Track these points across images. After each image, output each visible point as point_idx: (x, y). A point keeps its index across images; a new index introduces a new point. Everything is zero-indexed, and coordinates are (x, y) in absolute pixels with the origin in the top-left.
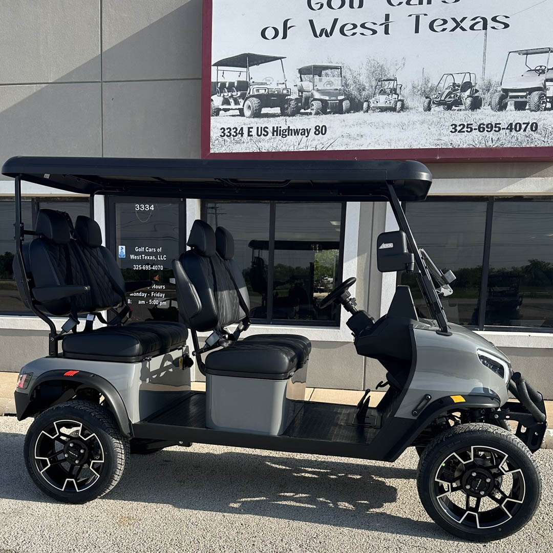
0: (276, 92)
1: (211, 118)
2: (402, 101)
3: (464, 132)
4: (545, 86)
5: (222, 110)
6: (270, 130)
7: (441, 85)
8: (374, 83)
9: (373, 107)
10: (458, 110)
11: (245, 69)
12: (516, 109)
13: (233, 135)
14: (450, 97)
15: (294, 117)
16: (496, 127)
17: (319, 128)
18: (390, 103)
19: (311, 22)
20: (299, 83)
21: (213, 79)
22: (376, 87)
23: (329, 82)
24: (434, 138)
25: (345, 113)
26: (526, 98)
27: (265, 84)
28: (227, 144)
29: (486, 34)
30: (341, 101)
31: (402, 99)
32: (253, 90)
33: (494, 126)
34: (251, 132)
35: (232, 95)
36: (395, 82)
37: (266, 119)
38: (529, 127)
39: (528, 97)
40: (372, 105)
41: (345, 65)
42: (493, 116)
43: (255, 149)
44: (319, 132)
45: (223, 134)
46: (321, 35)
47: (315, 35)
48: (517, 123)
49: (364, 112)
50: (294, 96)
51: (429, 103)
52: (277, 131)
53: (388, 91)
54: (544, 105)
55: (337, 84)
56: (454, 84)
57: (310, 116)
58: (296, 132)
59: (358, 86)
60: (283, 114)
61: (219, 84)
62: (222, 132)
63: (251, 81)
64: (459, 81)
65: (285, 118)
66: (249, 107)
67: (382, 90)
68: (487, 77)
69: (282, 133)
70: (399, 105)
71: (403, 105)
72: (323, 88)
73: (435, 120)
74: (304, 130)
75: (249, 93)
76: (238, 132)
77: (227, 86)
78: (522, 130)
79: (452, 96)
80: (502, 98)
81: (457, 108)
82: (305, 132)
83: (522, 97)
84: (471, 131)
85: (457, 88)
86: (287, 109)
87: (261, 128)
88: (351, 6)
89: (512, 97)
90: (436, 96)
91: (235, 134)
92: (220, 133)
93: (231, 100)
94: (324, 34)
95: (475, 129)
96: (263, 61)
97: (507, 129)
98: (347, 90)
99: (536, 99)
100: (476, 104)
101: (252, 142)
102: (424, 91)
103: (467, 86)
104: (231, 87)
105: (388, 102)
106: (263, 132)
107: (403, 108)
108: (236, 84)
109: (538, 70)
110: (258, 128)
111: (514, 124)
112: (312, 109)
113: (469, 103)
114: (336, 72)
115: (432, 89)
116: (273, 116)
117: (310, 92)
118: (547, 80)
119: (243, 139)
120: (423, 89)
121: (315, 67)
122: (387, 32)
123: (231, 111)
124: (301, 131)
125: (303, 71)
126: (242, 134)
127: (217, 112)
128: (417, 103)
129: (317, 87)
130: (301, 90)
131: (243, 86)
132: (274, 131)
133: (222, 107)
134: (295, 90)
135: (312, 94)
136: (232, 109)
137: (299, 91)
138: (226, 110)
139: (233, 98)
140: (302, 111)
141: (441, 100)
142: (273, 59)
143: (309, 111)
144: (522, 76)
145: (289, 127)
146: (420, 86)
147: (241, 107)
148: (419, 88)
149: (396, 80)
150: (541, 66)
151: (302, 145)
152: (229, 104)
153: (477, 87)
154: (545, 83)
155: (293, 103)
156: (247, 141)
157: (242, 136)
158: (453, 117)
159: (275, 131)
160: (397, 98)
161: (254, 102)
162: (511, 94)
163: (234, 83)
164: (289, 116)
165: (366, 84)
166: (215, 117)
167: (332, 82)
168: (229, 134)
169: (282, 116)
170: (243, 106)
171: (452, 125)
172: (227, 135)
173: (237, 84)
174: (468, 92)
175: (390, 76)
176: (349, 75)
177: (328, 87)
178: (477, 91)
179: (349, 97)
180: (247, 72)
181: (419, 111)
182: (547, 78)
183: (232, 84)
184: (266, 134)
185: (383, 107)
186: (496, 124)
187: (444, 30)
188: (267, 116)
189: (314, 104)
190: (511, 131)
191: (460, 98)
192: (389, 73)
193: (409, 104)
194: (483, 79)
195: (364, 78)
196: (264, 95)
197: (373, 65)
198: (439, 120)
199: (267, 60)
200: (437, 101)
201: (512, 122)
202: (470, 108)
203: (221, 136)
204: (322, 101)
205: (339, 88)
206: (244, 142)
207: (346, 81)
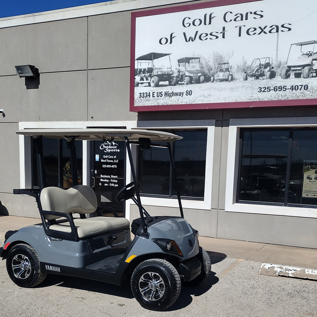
0: (167, 73)
1: (135, 88)
2: (232, 75)
3: (266, 91)
4: (312, 63)
6: (163, 93)
7: (253, 65)
8: (217, 66)
9: (216, 79)
10: (262, 79)
11: (151, 61)
12: (295, 77)
13: (145, 97)
14: (258, 72)
15: (175, 86)
16: (284, 88)
19: (184, 34)
20: (178, 68)
21: (136, 68)
22: (218, 68)
23: (193, 66)
24: (249, 96)
25: (201, 83)
26: (301, 70)
27: (161, 68)
28: (142, 101)
29: (278, 35)
30: (200, 77)
32: (155, 72)
34: (154, 95)
35: (145, 75)
36: (228, 64)
37: (161, 88)
38: (303, 87)
40: (216, 78)
41: (202, 57)
42: (282, 81)
43: (156, 104)
44: (188, 93)
46: (189, 41)
47: (187, 41)
48: (296, 86)
49: (212, 82)
50: (175, 75)
51: (247, 76)
52: (167, 94)
53: (224, 70)
54: (312, 74)
55: (197, 67)
56: (260, 64)
57: (183, 85)
58: (177, 94)
59: (208, 68)
61: (139, 70)
62: (140, 95)
63: (154, 67)
64: (263, 62)
65: (171, 86)
67: (221, 70)
68: (279, 59)
69: (169, 95)
70: (230, 77)
71: (232, 77)
72: (190, 70)
73: (249, 85)
75: (153, 74)
76: (147, 95)
77: (142, 70)
78: (299, 89)
79: (259, 71)
80: (287, 71)
81: (262, 78)
82: (181, 94)
83: (299, 70)
84: (270, 91)
85: (262, 66)
86: (172, 81)
87: (159, 92)
88: (205, 24)
89: (293, 71)
90: (250, 72)
93: (145, 78)
94: (191, 40)
95: (272, 90)
96: (160, 56)
97: (290, 89)
98: (203, 70)
99: (307, 71)
100: (273, 75)
101: (155, 100)
102: (244, 69)
103: (267, 65)
105: (224, 76)
106: (160, 94)
107: (232, 79)
108: (147, 70)
109: (308, 54)
110: (157, 92)
111: (294, 86)
112: (184, 82)
113: (269, 75)
114: (197, 60)
115: (248, 68)
116: (165, 86)
117: (183, 72)
118: (313, 60)
121: (186, 58)
122: (224, 37)
124: (179, 94)
125: (180, 61)
126: (150, 96)
127: (138, 85)
128: (240, 76)
129: (187, 69)
131: (150, 70)
132: (165, 94)
133: (140, 82)
134: (176, 71)
135: (185, 74)
136: (145, 83)
137: (178, 72)
138: (142, 83)
139: (145, 77)
140: (180, 82)
141: (253, 74)
142: (165, 55)
143: (183, 82)
144: (299, 58)
145: (173, 92)
146: (241, 66)
147: (149, 81)
148: (241, 67)
149: (229, 64)
150: (310, 52)
151: (180, 101)
152: (143, 80)
153: (273, 66)
154: (312, 61)
155: (175, 78)
156: (152, 99)
158: (260, 83)
160: (229, 73)
161: (155, 79)
162: (292, 69)
163: (146, 69)
164: (173, 86)
165: (212, 67)
166: (137, 87)
167: (195, 66)
169: (169, 85)
171: (259, 88)
172: (142, 97)
174: (268, 69)
175: (225, 61)
176: (204, 62)
177: (193, 69)
178: (273, 68)
179: (203, 74)
180: (152, 63)
181: (241, 80)
182: (314, 58)
183: (145, 70)
185: (222, 79)
186: (284, 86)
187: (254, 34)
188: (162, 86)
189: (185, 79)
190: (293, 90)
191: (263, 72)
192: (225, 60)
193: (236, 77)
194: (277, 61)
195: (212, 63)
196: (161, 74)
197: (216, 55)
198: (252, 85)
199: (162, 56)
200: (251, 75)
201: (293, 85)
202: (269, 78)
203: (139, 97)
204: (190, 77)
205: (198, 70)
206: (150, 100)
207: (202, 65)
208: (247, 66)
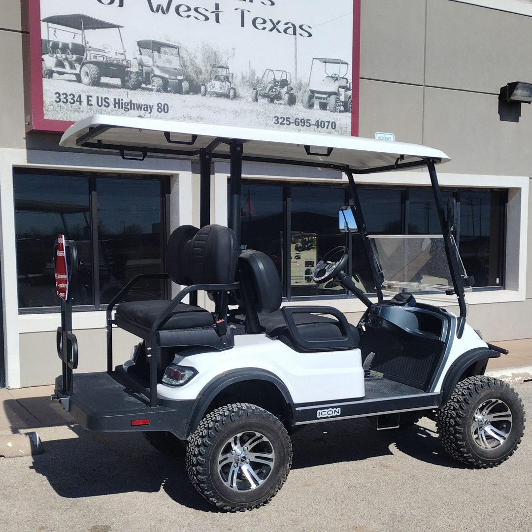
0: (115, 62)
1: (43, 79)
2: (234, 89)
3: (284, 124)
5: (55, 72)
6: (111, 101)
7: (265, 79)
8: (210, 68)
9: (210, 91)
10: (279, 104)
11: (79, 32)
12: (320, 108)
13: (70, 102)
14: (272, 92)
15: (136, 91)
16: (307, 123)
17: (161, 106)
18: (224, 90)
20: (139, 57)
21: (44, 37)
22: (211, 72)
23: (168, 60)
25: (185, 94)
27: (103, 51)
28: (64, 111)
29: (296, 39)
30: (181, 81)
31: (234, 87)
32: (89, 56)
33: (306, 121)
34: (90, 101)
35: (66, 58)
36: (228, 70)
37: (106, 89)
38: (330, 125)
39: (328, 99)
40: (209, 90)
41: (182, 46)
42: (305, 112)
44: (161, 109)
45: (58, 100)
46: (157, 11)
47: (152, 9)
48: (322, 121)
49: (202, 95)
50: (134, 69)
51: (256, 94)
52: (119, 103)
53: (222, 78)
54: (339, 107)
55: (176, 64)
56: (275, 79)
57: (151, 93)
58: (139, 107)
59: (195, 69)
60: (124, 86)
61: (51, 43)
62: (57, 97)
63: (88, 45)
64: (278, 78)
65: (126, 90)
66: (87, 73)
67: (216, 76)
68: (299, 77)
69: (124, 106)
70: (232, 92)
71: (235, 93)
72: (163, 65)
73: (261, 110)
74: (147, 105)
75: (86, 59)
76: (75, 99)
77: (60, 46)
78: (326, 127)
80: (311, 97)
81: (278, 102)
82: (148, 108)
83: (324, 99)
84: (290, 124)
85: (277, 83)
86: (128, 81)
87: (102, 98)
89: (317, 98)
90: (261, 89)
91: (72, 101)
92: (55, 97)
93: (66, 63)
94: (160, 10)
95: (293, 123)
96: (99, 26)
97: (315, 125)
98: (185, 71)
99: (334, 102)
100: (292, 101)
101: (92, 111)
102: (252, 82)
103: (284, 83)
104: (65, 49)
105: (222, 88)
106: (104, 103)
107: (236, 96)
108: (70, 46)
109: (334, 77)
110: (98, 98)
111: (320, 121)
112: (153, 85)
113: (287, 99)
114: (175, 51)
115: (257, 82)
116: (114, 86)
117: (150, 67)
118: (340, 87)
119: (81, 108)
120: (251, 80)
121: (154, 43)
122: (217, 21)
123: (65, 75)
124: (143, 107)
125: (141, 45)
126: (81, 102)
127: (50, 74)
128: (246, 93)
129: (157, 63)
130: (141, 64)
131: (79, 50)
132: (115, 103)
133: (56, 69)
134: (135, 63)
135: (152, 70)
136: (67, 73)
137: (139, 64)
138: (60, 73)
139: (68, 60)
140: (143, 86)
141: (265, 93)
142: (109, 26)
143: (150, 86)
144: (323, 80)
145: (131, 101)
147: (77, 71)
148: (247, 79)
150: (335, 74)
152: (64, 67)
153: (292, 85)
154: (339, 89)
155: (133, 76)
156: (86, 110)
157: (80, 104)
158: (275, 109)
159: (117, 103)
160: (229, 85)
161: (92, 69)
162: (316, 95)
163: (68, 45)
164: (131, 89)
165: (202, 68)
166: (48, 79)
167: (171, 61)
168: (65, 100)
169: (123, 88)
170: (80, 72)
171: (275, 117)
172: (63, 102)
173: (72, 46)
174: (285, 89)
175: (222, 63)
176: (186, 57)
177: (167, 65)
178: (292, 89)
179: (188, 78)
180: (82, 35)
181: (249, 100)
182: (340, 85)
184: (107, 105)
185: (218, 93)
186: (307, 120)
187: (264, 29)
188: (106, 85)
189: (155, 81)
190: (318, 127)
191: (279, 93)
192: (221, 61)
193: (240, 93)
194: (296, 79)
195: (201, 62)
196: (103, 63)
197: (207, 50)
198: (265, 111)
199: (104, 26)
200: (262, 94)
201: (318, 119)
202: (288, 104)
203: (56, 101)
204: (163, 78)
205: (177, 68)
206: (83, 111)
207: (184, 61)
208: (256, 78)
